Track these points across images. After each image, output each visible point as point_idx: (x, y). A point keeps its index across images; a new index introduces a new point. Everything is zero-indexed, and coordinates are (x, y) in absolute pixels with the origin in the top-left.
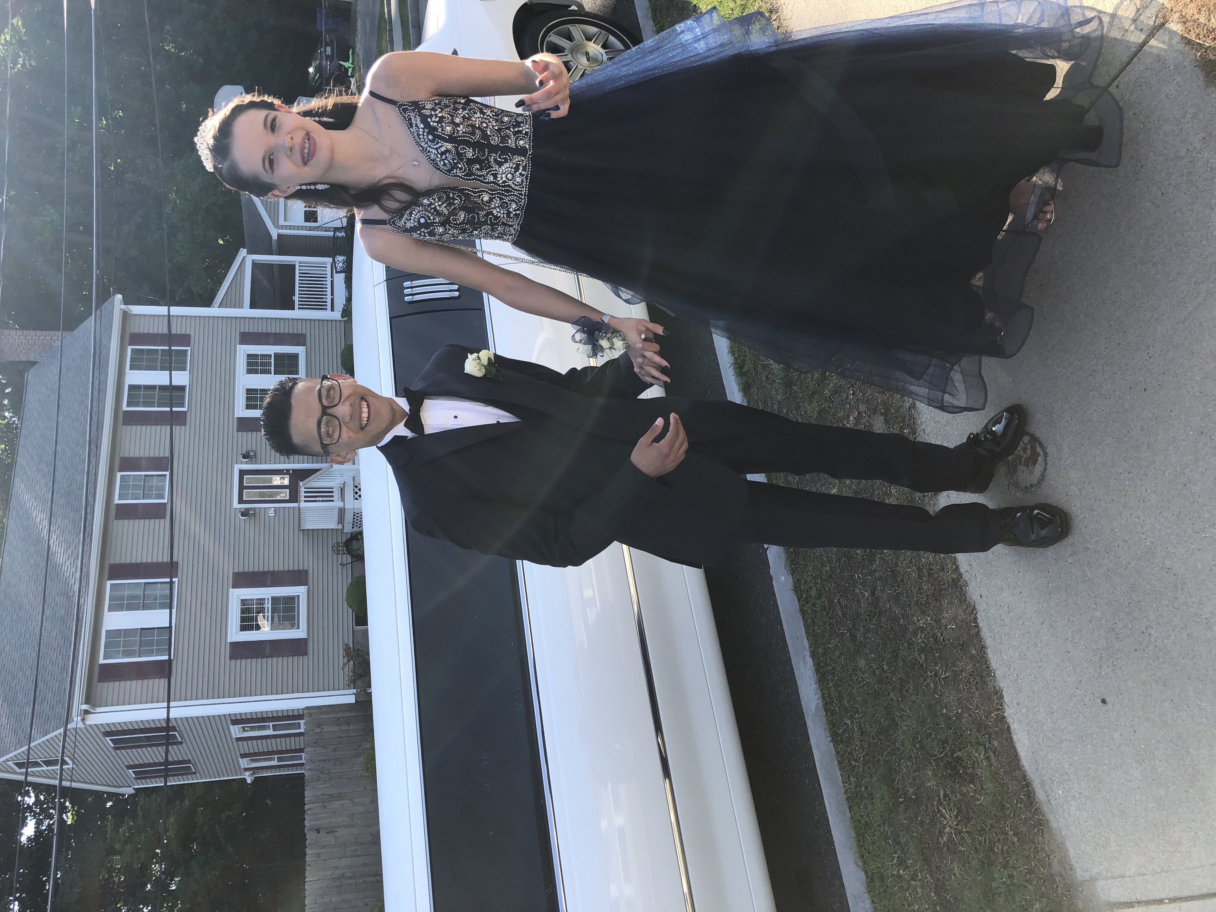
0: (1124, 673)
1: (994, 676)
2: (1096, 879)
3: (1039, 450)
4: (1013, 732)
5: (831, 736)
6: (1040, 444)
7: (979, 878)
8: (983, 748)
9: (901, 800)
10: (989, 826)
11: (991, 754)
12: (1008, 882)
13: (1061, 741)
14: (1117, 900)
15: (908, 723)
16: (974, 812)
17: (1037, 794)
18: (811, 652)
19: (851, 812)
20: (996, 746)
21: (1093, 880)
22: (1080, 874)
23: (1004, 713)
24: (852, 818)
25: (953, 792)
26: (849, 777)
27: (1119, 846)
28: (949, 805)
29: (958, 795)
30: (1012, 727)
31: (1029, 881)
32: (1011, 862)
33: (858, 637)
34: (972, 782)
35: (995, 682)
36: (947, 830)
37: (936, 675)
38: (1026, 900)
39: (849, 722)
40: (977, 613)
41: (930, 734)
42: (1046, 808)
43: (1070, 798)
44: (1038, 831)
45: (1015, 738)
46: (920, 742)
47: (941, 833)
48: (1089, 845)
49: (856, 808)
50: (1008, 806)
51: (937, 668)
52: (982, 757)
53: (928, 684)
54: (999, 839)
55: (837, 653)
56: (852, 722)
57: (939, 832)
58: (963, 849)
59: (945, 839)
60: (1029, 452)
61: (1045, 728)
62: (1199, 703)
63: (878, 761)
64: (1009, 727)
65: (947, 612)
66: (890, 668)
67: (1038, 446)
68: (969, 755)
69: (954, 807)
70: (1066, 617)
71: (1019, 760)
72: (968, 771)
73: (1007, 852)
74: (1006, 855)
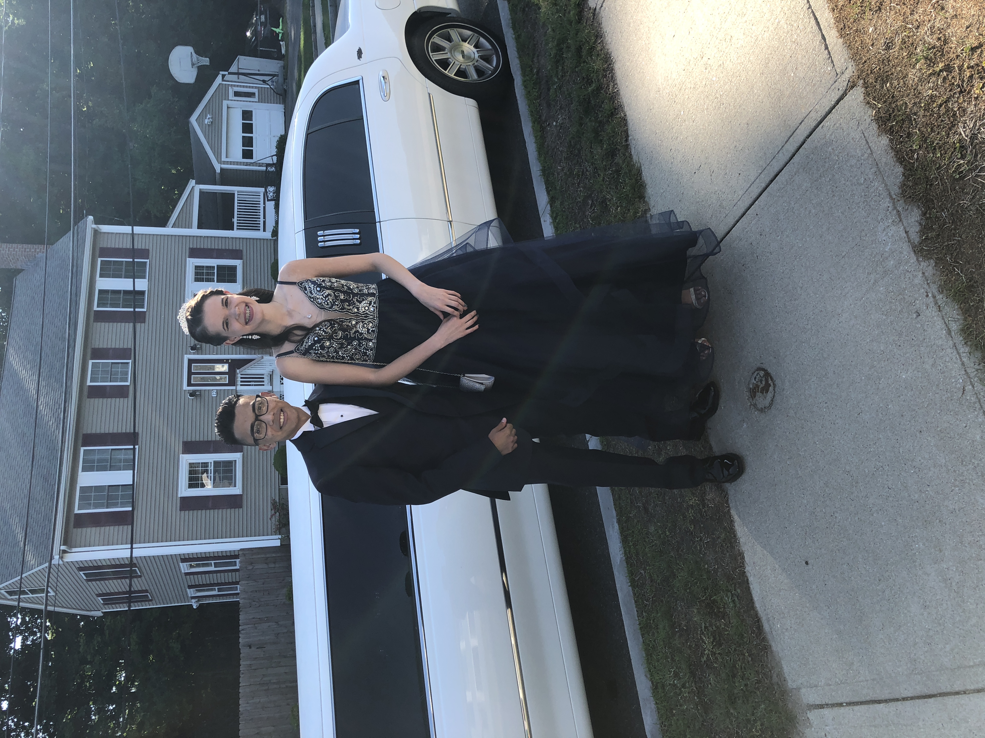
0: (820, 544)
1: (739, 542)
2: (800, 688)
3: (770, 382)
4: (749, 582)
5: (630, 582)
6: (772, 379)
7: (726, 686)
8: (731, 594)
9: (676, 630)
10: (733, 649)
11: (736, 599)
12: (744, 689)
13: (780, 590)
14: (813, 703)
15: (682, 574)
16: (724, 640)
17: (764, 628)
18: (617, 519)
19: (643, 638)
20: (739, 592)
21: (798, 689)
22: (791, 684)
23: (745, 569)
24: (643, 642)
25: (711, 625)
26: (642, 612)
27: (815, 664)
28: (708, 634)
29: (714, 627)
30: (750, 580)
31: (758, 689)
32: (746, 675)
33: (650, 510)
34: (723, 618)
35: (739, 547)
36: (706, 652)
37: (701, 540)
38: (756, 702)
39: (643, 572)
40: (728, 496)
41: (697, 583)
42: (769, 637)
43: (784, 630)
44: (764, 653)
45: (751, 587)
46: (689, 588)
47: (703, 654)
48: (796, 664)
49: (646, 635)
50: (746, 635)
51: (702, 535)
52: (730, 601)
53: (696, 547)
54: (739, 659)
55: (636, 521)
56: (645, 572)
57: (701, 653)
58: (716, 666)
59: (705, 658)
60: (764, 383)
61: (770, 580)
62: (865, 566)
63: (662, 601)
64: (748, 579)
65: (709, 494)
66: (670, 534)
67: (770, 379)
68: (721, 599)
69: (711, 636)
70: (785, 503)
71: (753, 603)
72: (720, 610)
73: (745, 668)
74: (743, 670)
